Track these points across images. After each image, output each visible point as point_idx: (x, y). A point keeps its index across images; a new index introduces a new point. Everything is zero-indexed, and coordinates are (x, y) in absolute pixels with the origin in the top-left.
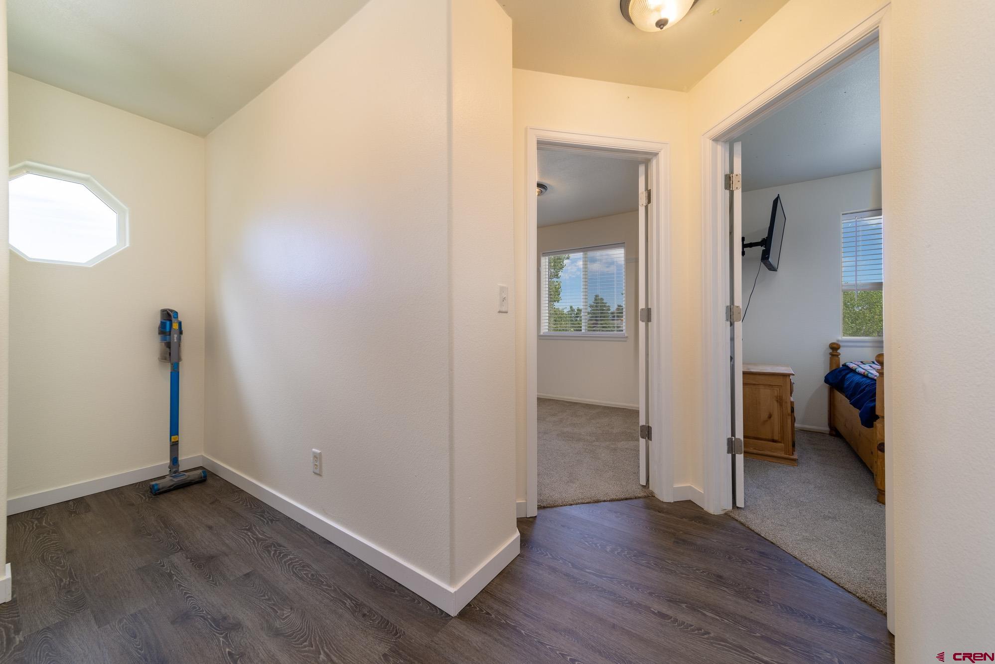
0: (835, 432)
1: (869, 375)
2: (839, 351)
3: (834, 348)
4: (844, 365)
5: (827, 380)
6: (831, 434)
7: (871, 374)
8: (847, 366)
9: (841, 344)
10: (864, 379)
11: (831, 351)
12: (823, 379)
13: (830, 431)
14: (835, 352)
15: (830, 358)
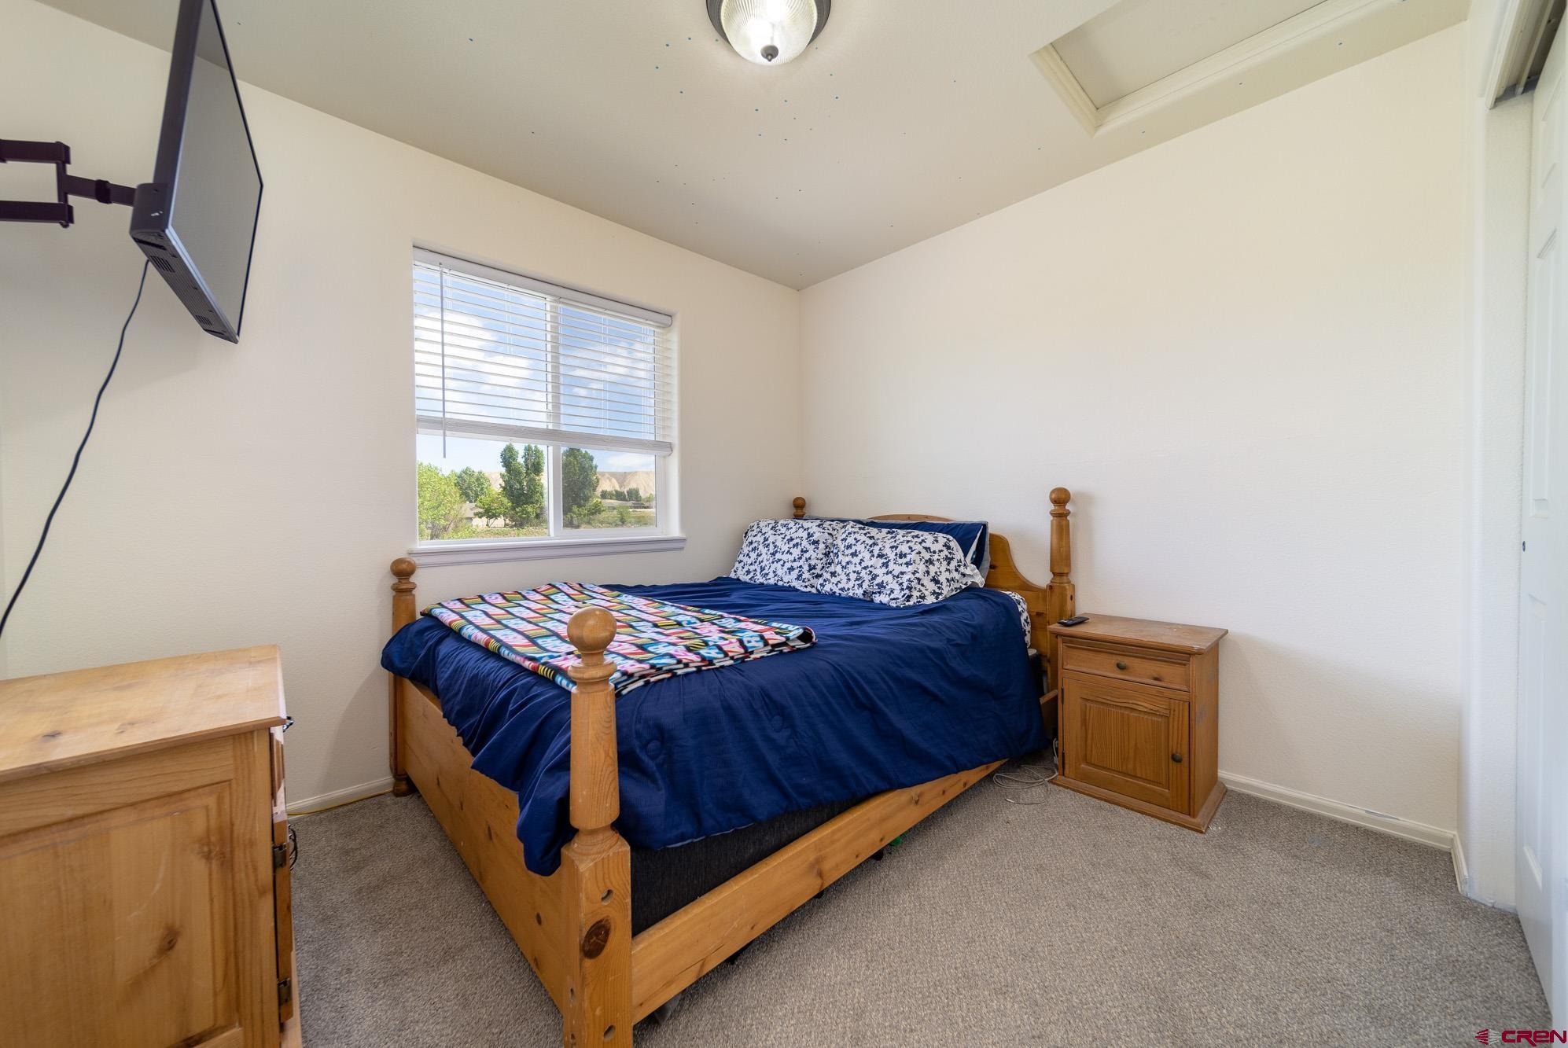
0: (405, 785)
1: (505, 652)
2: (412, 579)
3: (402, 572)
4: (428, 615)
5: (387, 661)
6: (397, 793)
7: (509, 648)
8: (435, 619)
9: (416, 560)
10: (491, 664)
11: (395, 580)
12: (378, 656)
13: (395, 785)
14: (403, 581)
15: (394, 597)
